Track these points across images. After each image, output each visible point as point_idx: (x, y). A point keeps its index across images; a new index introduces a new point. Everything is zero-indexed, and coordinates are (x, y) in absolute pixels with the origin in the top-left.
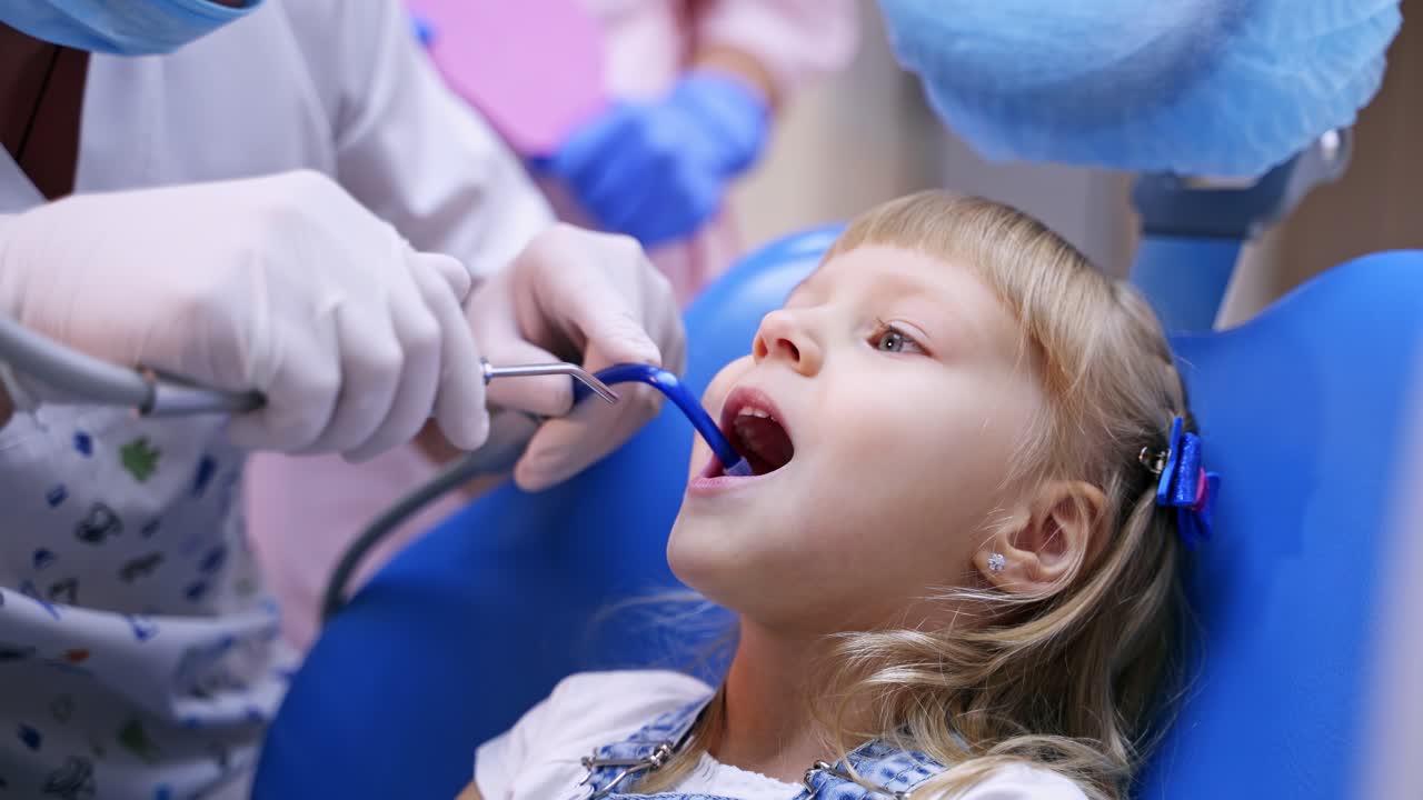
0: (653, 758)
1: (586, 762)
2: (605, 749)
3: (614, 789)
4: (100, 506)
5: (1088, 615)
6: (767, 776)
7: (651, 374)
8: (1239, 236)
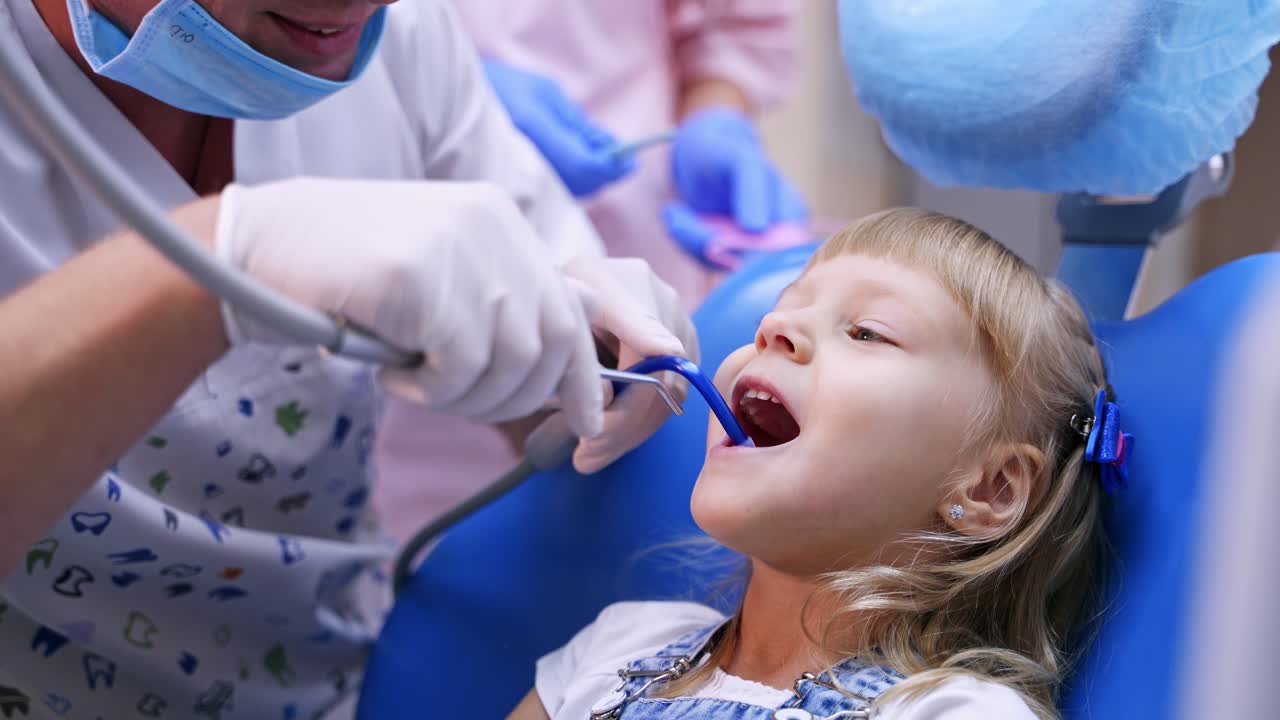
0: (673, 669)
1: (621, 674)
2: (637, 663)
3: (643, 694)
4: (258, 456)
5: (1029, 550)
6: (763, 684)
7: (677, 364)
8: (1144, 242)
